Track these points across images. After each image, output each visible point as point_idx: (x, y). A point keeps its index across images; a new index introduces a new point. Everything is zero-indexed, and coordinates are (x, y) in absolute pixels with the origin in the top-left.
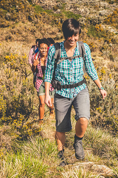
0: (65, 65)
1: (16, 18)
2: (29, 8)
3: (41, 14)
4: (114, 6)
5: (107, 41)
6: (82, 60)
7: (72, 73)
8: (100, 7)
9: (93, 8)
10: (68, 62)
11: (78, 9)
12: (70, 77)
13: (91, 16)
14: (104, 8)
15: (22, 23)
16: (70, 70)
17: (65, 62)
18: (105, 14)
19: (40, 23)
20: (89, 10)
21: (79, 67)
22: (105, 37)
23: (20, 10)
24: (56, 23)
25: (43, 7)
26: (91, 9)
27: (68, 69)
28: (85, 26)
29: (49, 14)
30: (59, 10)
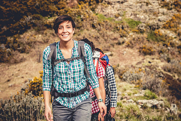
0: (61, 69)
1: (81, 27)
2: (93, 17)
3: (104, 21)
4: (172, 12)
5: (166, 45)
6: (81, 62)
7: (70, 77)
8: (158, 13)
9: (152, 15)
10: (65, 65)
11: (138, 16)
12: (69, 81)
13: (151, 22)
14: (163, 14)
15: (87, 31)
16: (68, 74)
17: (61, 65)
18: (164, 20)
19: (103, 30)
20: (149, 16)
21: (78, 70)
22: (164, 41)
23: (84, 19)
24: (117, 30)
25: (105, 16)
26: (150, 15)
27: (66, 73)
28: (145, 31)
29: (111, 22)
30: (120, 18)
